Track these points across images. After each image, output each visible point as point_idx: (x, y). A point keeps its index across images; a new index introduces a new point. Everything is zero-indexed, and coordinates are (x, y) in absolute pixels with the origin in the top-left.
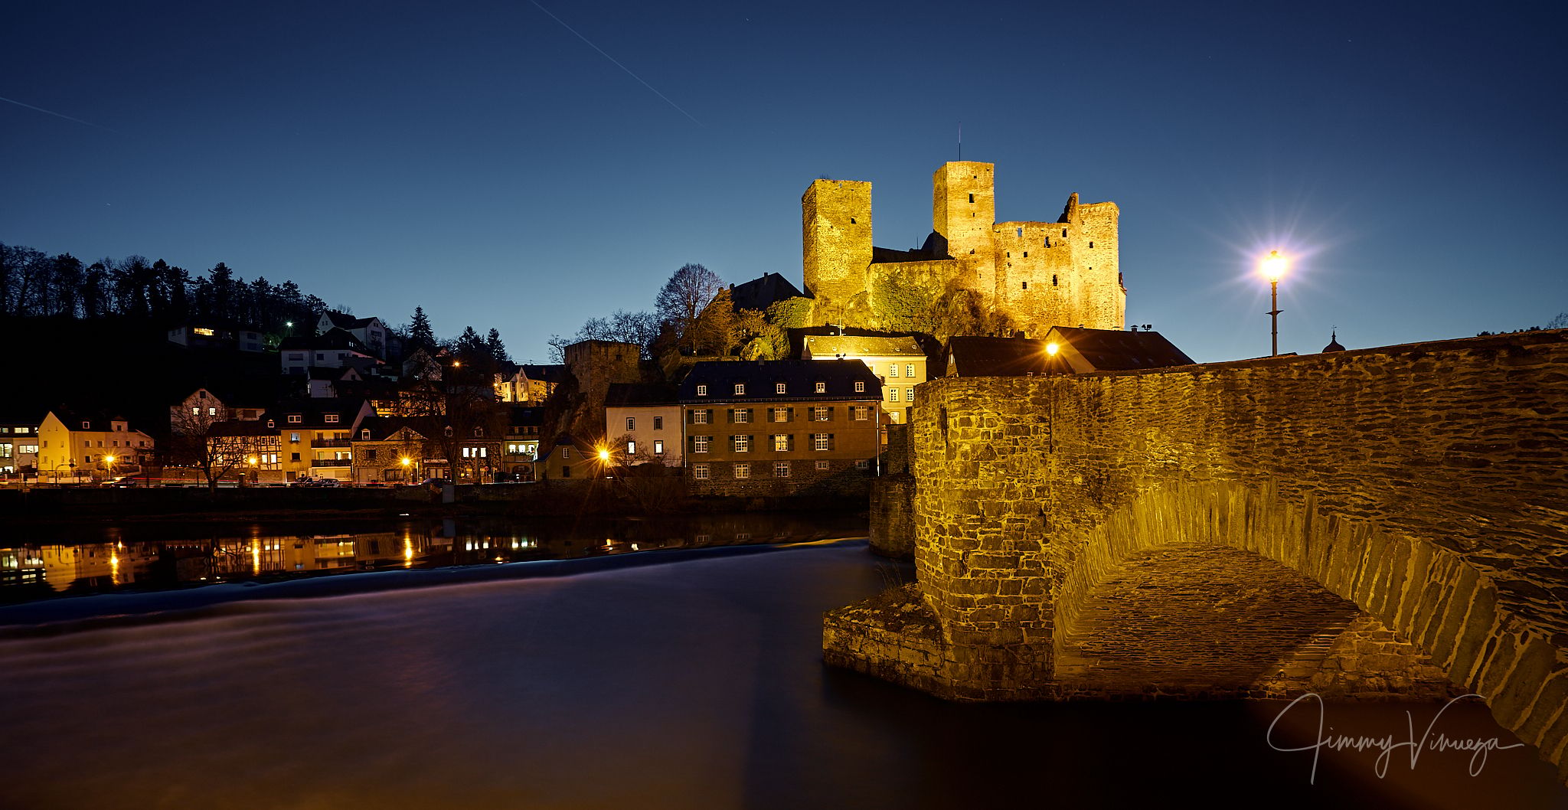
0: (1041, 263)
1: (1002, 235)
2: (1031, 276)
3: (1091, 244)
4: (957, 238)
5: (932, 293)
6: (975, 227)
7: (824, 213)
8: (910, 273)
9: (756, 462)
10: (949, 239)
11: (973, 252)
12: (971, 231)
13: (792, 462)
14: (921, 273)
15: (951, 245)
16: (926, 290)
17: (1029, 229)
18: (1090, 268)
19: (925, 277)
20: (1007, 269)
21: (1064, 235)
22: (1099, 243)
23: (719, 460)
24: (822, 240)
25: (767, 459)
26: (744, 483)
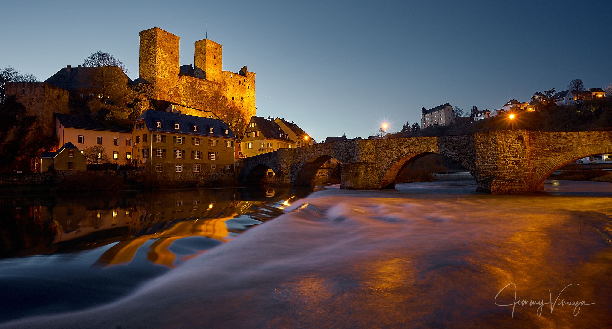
0: (238, 91)
1: (226, 76)
2: (235, 95)
3: (249, 87)
4: (210, 72)
5: (209, 94)
6: (216, 70)
7: (160, 45)
8: (200, 83)
9: (185, 164)
10: (207, 72)
11: (215, 80)
12: (214, 71)
13: (201, 164)
14: (204, 85)
15: (207, 75)
16: (206, 92)
17: (235, 76)
18: (248, 96)
19: (206, 87)
20: (228, 90)
21: (245, 82)
22: (251, 87)
23: (169, 162)
24: (158, 58)
25: (190, 162)
26: (180, 175)
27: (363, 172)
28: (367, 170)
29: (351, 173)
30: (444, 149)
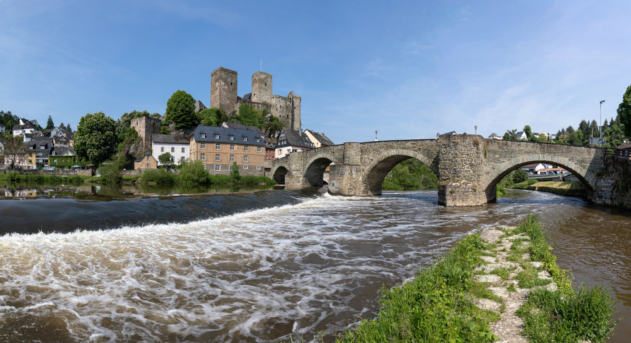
2: (282, 114)
4: (261, 97)
6: (267, 94)
9: (223, 165)
18: (294, 115)
20: (276, 110)
23: (210, 163)
24: (222, 89)
25: (227, 164)
26: (218, 173)
27: (347, 173)
28: (351, 171)
29: (337, 173)
30: (416, 153)
